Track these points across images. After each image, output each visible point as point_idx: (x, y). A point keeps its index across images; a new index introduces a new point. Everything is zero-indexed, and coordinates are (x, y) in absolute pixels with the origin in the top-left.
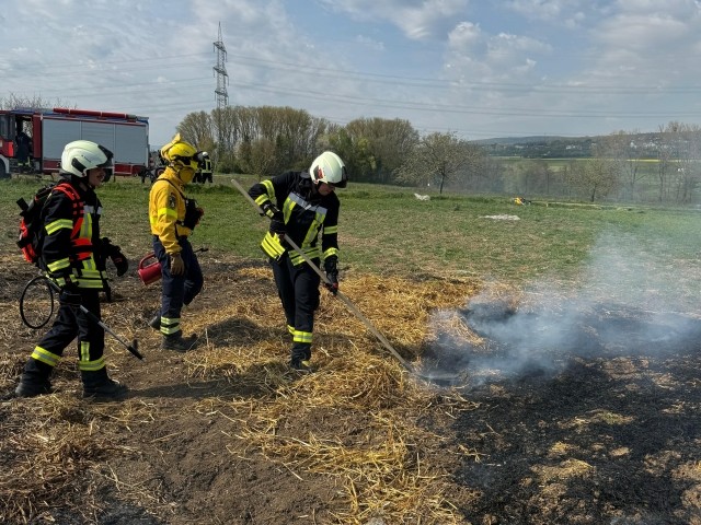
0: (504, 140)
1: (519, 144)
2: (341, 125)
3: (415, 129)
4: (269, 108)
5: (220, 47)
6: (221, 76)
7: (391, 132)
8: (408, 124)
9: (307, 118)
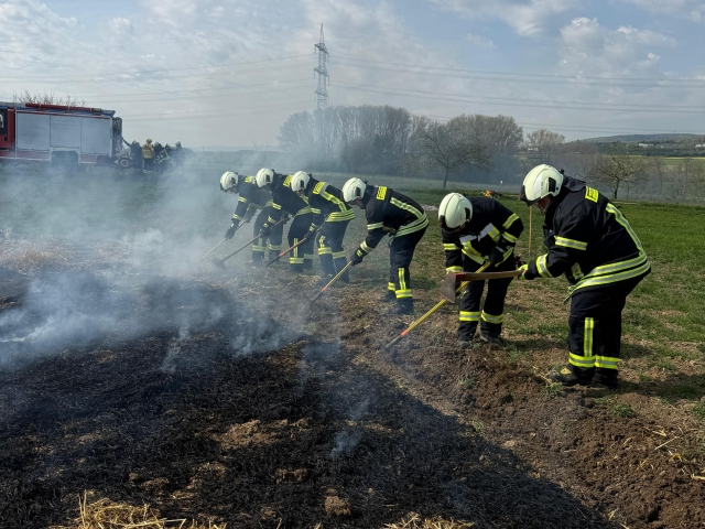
0: (629, 137)
1: (643, 142)
2: (442, 123)
3: (519, 126)
4: (370, 107)
5: (321, 47)
6: (322, 77)
7: (493, 129)
8: (511, 121)
9: (407, 116)
